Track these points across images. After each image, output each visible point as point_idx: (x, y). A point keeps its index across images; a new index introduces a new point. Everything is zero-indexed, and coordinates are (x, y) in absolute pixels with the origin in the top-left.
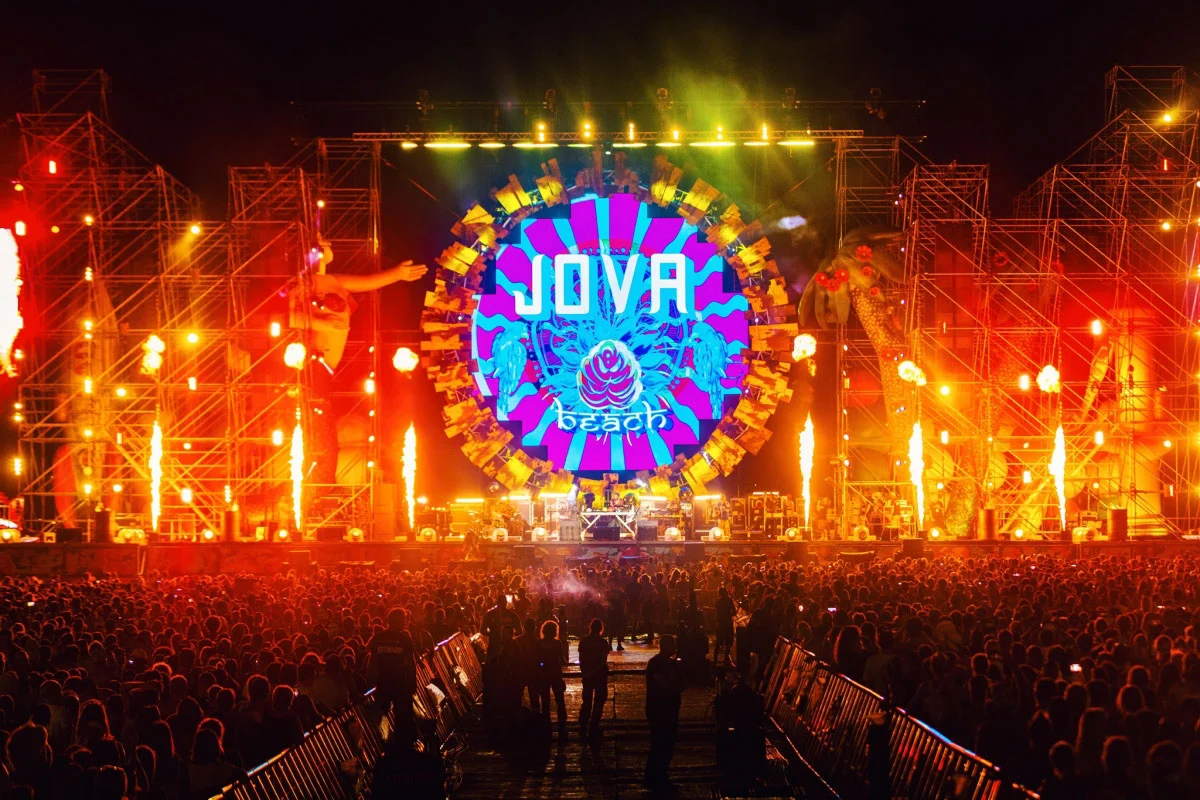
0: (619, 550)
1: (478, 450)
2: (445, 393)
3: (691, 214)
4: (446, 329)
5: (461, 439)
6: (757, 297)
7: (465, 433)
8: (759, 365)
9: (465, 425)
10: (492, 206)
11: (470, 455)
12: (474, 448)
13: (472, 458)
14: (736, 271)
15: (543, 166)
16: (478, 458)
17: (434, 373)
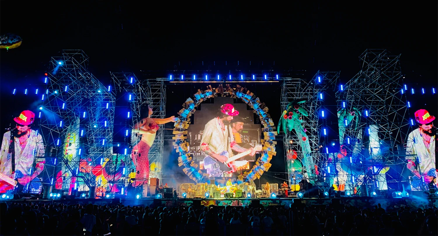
0: (232, 202)
1: (188, 170)
2: (179, 153)
3: (247, 100)
4: (180, 133)
5: (183, 167)
6: (265, 123)
7: (184, 165)
8: (267, 144)
9: (184, 162)
10: (193, 98)
11: (185, 172)
12: (187, 170)
13: (186, 173)
14: (259, 116)
15: (207, 87)
16: (188, 173)
17: (176, 146)
